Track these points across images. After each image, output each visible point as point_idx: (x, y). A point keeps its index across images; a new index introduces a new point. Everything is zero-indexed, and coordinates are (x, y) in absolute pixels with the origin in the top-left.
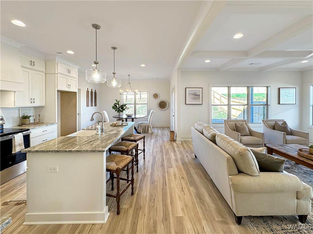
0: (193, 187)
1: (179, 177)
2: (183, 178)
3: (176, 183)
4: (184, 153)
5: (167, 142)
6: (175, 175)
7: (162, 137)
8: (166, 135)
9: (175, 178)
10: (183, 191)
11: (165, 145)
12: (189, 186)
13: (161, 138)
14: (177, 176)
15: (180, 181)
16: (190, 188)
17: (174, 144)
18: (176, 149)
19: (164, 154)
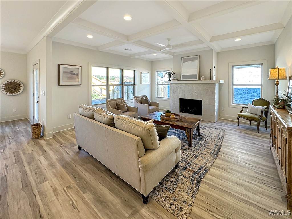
0: (88, 192)
1: (64, 189)
2: (69, 187)
3: (61, 202)
4: (61, 150)
5: (28, 144)
6: (55, 190)
7: (15, 138)
8: (22, 133)
9: (57, 195)
10: (75, 207)
11: (25, 148)
12: (82, 193)
13: (12, 139)
14: (60, 189)
15: (66, 196)
16: (84, 195)
17: (42, 142)
18: (47, 148)
19: (26, 164)
